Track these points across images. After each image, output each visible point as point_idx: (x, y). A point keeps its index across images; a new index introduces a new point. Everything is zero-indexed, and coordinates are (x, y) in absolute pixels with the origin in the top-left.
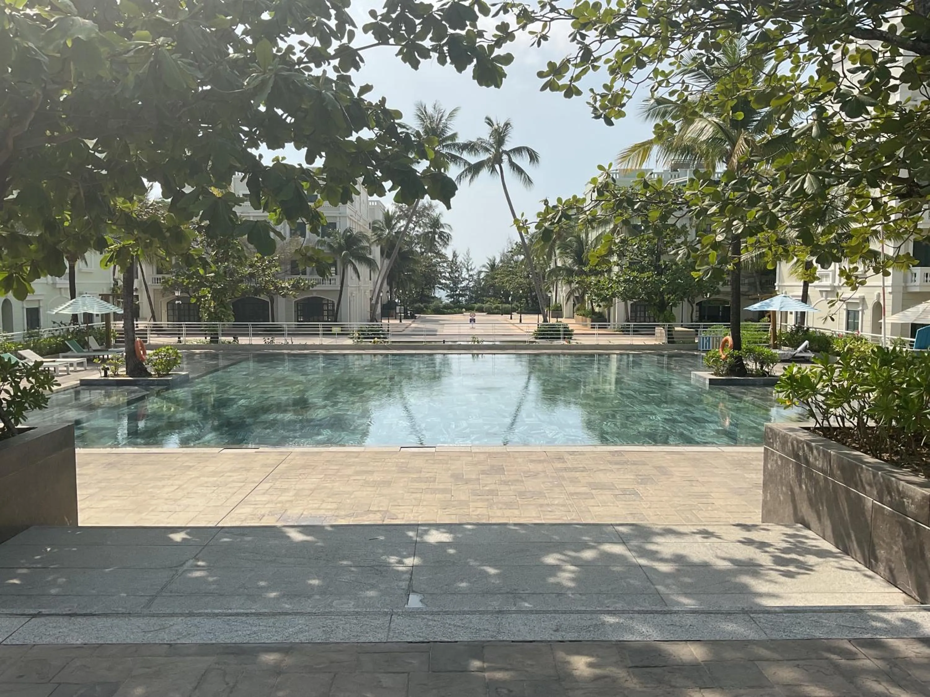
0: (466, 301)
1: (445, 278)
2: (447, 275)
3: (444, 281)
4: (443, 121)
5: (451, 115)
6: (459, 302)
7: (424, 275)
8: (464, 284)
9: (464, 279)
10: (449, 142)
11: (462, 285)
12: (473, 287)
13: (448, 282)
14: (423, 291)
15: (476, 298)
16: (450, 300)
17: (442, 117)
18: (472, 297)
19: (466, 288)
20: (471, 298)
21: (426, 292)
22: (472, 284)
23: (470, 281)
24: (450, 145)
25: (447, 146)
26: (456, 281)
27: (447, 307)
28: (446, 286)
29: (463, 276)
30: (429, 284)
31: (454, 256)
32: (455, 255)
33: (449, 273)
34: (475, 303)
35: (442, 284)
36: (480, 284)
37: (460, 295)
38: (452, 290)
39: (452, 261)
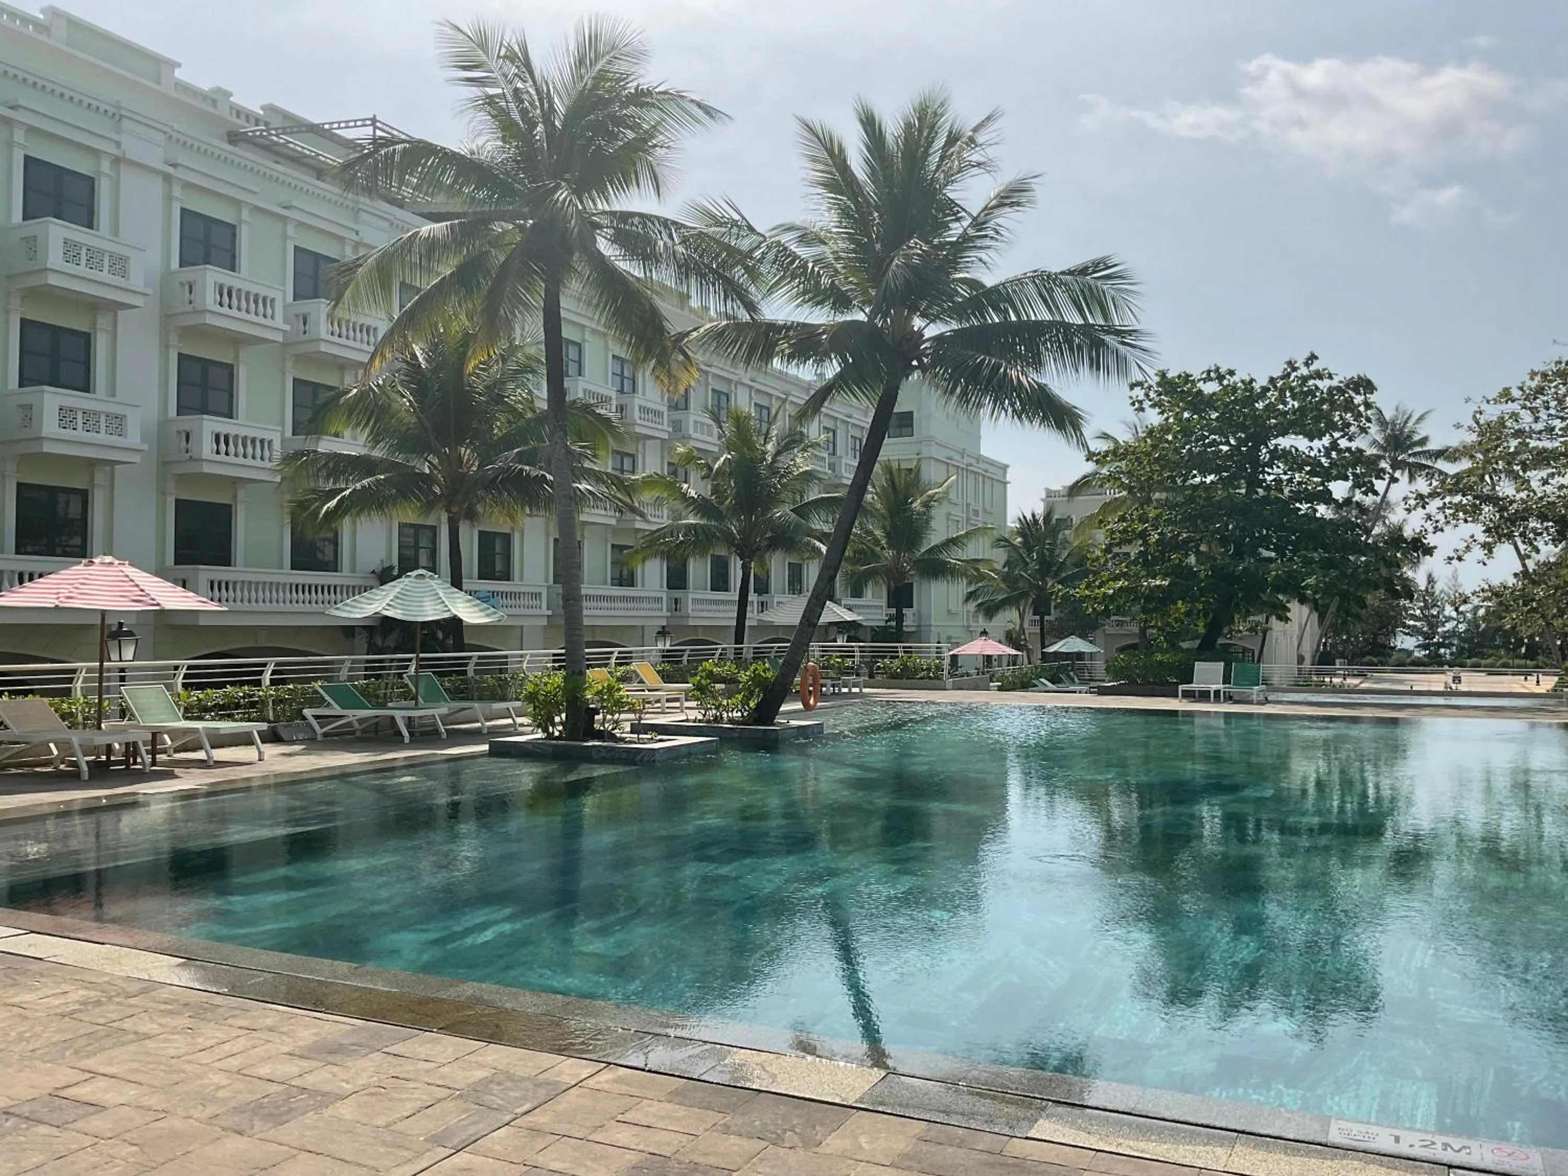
0: (1451, 654)
1: (1414, 617)
2: (1418, 612)
3: (1412, 623)
4: (1410, 424)
5: (1421, 418)
6: (1440, 656)
7: (1377, 613)
8: (1449, 626)
9: (1449, 619)
10: (1418, 449)
11: (1445, 629)
12: (1465, 632)
13: (1418, 624)
14: (1375, 639)
15: (1470, 650)
16: (1423, 653)
17: (1408, 418)
18: (1463, 648)
19: (1453, 633)
20: (1461, 650)
21: (1381, 639)
22: (1462, 627)
23: (1459, 622)
24: (1419, 453)
25: (1415, 455)
26: (1433, 623)
27: (1418, 663)
28: (1414, 631)
29: (1447, 613)
30: (1386, 626)
31: (1429, 583)
32: (1431, 580)
33: (1420, 608)
34: (1469, 658)
35: (1409, 627)
36: (1478, 626)
37: (1440, 645)
38: (1427, 636)
39: (1427, 590)
